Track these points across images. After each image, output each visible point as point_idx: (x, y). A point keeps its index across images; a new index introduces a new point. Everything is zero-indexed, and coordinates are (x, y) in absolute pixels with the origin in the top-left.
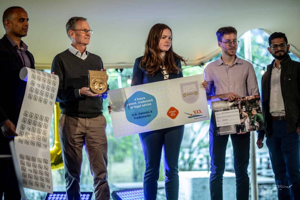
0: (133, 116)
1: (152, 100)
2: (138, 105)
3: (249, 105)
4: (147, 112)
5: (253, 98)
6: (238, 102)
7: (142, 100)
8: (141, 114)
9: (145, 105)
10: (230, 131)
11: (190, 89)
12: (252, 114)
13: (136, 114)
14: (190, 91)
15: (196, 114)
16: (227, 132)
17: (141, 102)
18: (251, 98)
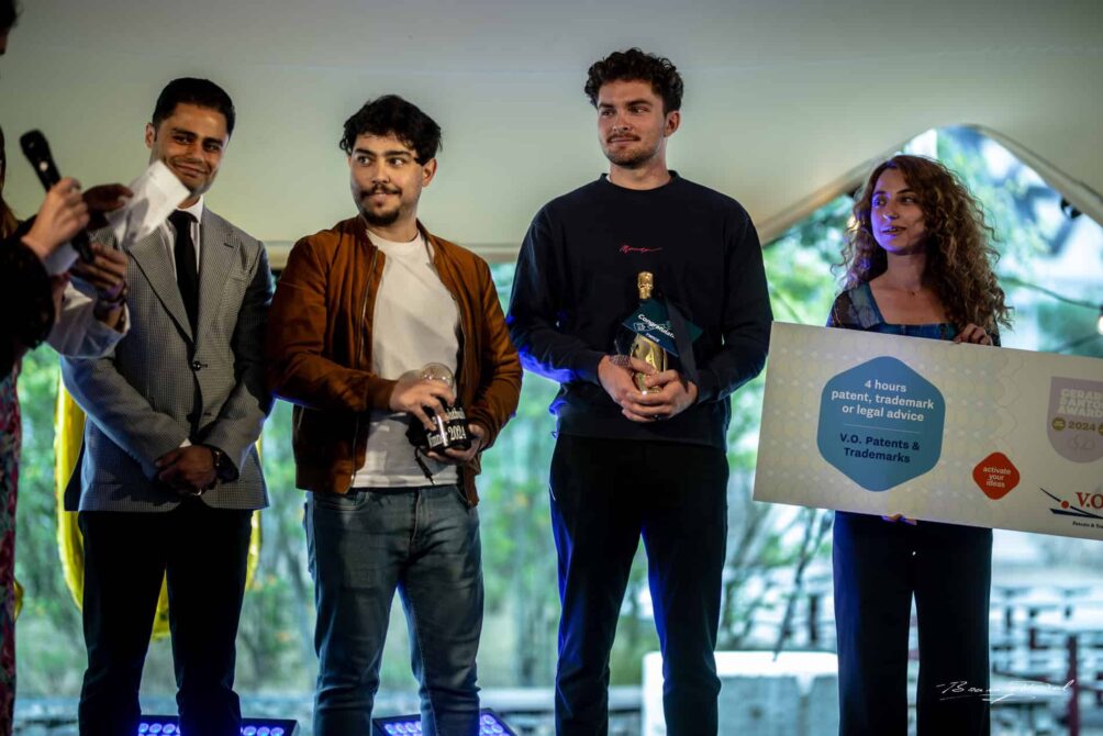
0: (843, 440)
1: (930, 405)
2: (875, 406)
4: (898, 444)
7: (892, 394)
8: (877, 443)
9: (898, 414)
11: (1086, 408)
13: (855, 439)
14: (1084, 414)
15: (1085, 508)
17: (888, 401)
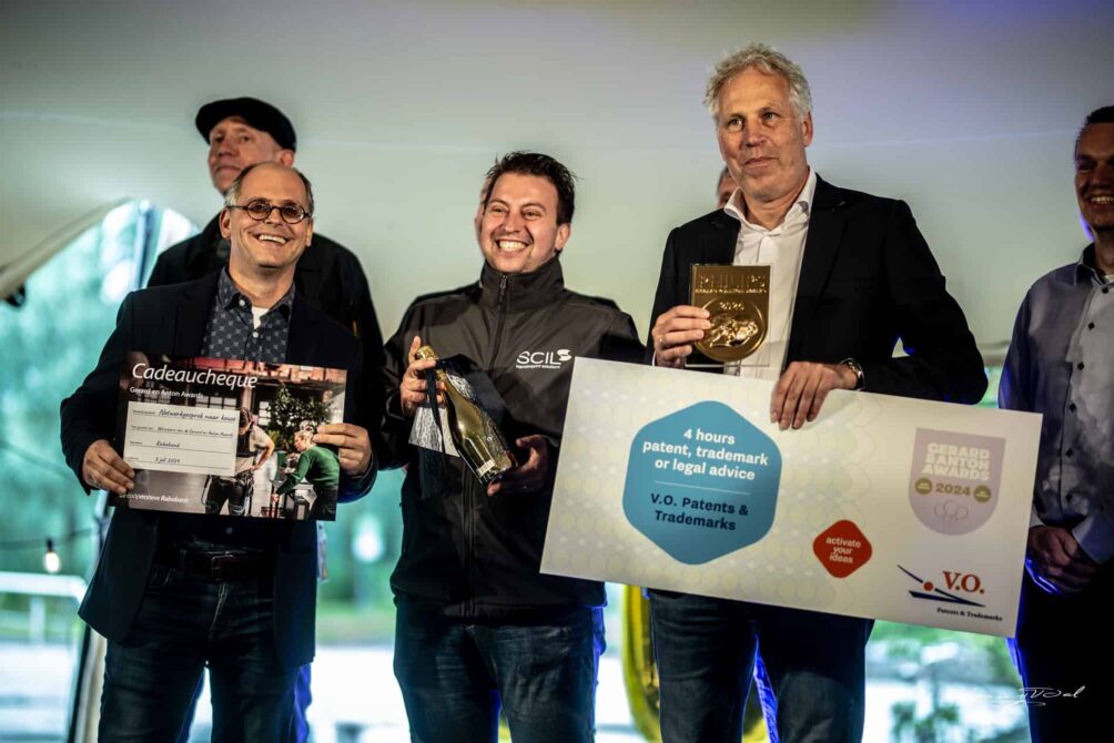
3: (288, 405)
5: (315, 378)
6: (243, 379)
10: (176, 500)
12: (296, 444)
16: (163, 498)
18: (305, 378)
